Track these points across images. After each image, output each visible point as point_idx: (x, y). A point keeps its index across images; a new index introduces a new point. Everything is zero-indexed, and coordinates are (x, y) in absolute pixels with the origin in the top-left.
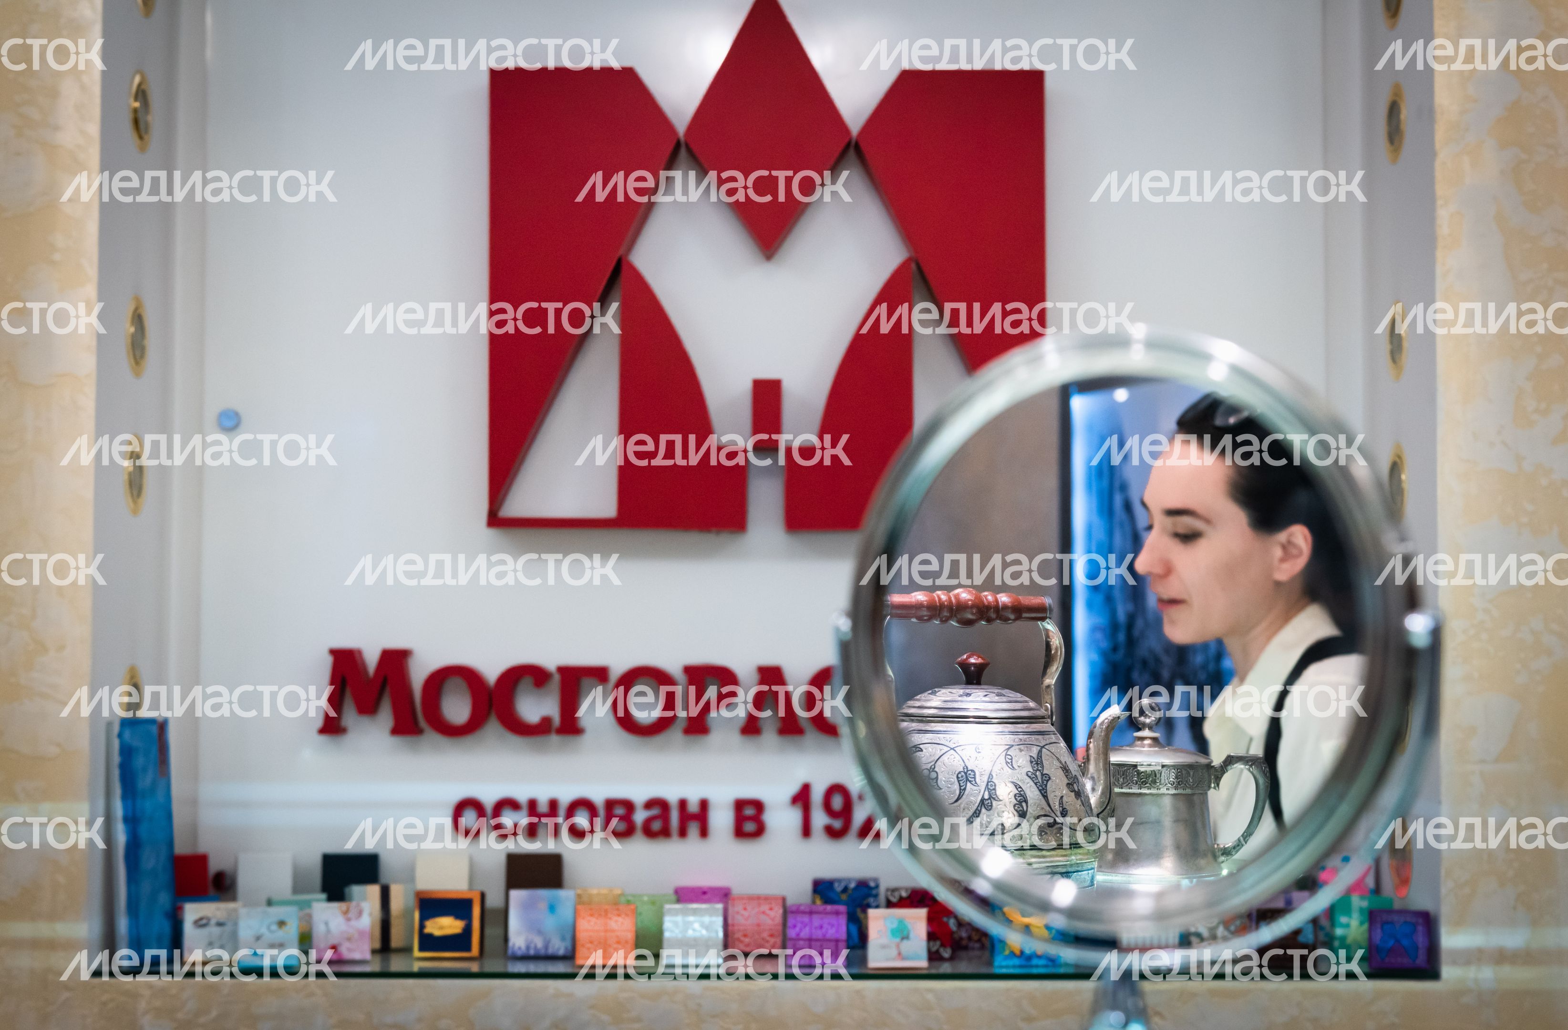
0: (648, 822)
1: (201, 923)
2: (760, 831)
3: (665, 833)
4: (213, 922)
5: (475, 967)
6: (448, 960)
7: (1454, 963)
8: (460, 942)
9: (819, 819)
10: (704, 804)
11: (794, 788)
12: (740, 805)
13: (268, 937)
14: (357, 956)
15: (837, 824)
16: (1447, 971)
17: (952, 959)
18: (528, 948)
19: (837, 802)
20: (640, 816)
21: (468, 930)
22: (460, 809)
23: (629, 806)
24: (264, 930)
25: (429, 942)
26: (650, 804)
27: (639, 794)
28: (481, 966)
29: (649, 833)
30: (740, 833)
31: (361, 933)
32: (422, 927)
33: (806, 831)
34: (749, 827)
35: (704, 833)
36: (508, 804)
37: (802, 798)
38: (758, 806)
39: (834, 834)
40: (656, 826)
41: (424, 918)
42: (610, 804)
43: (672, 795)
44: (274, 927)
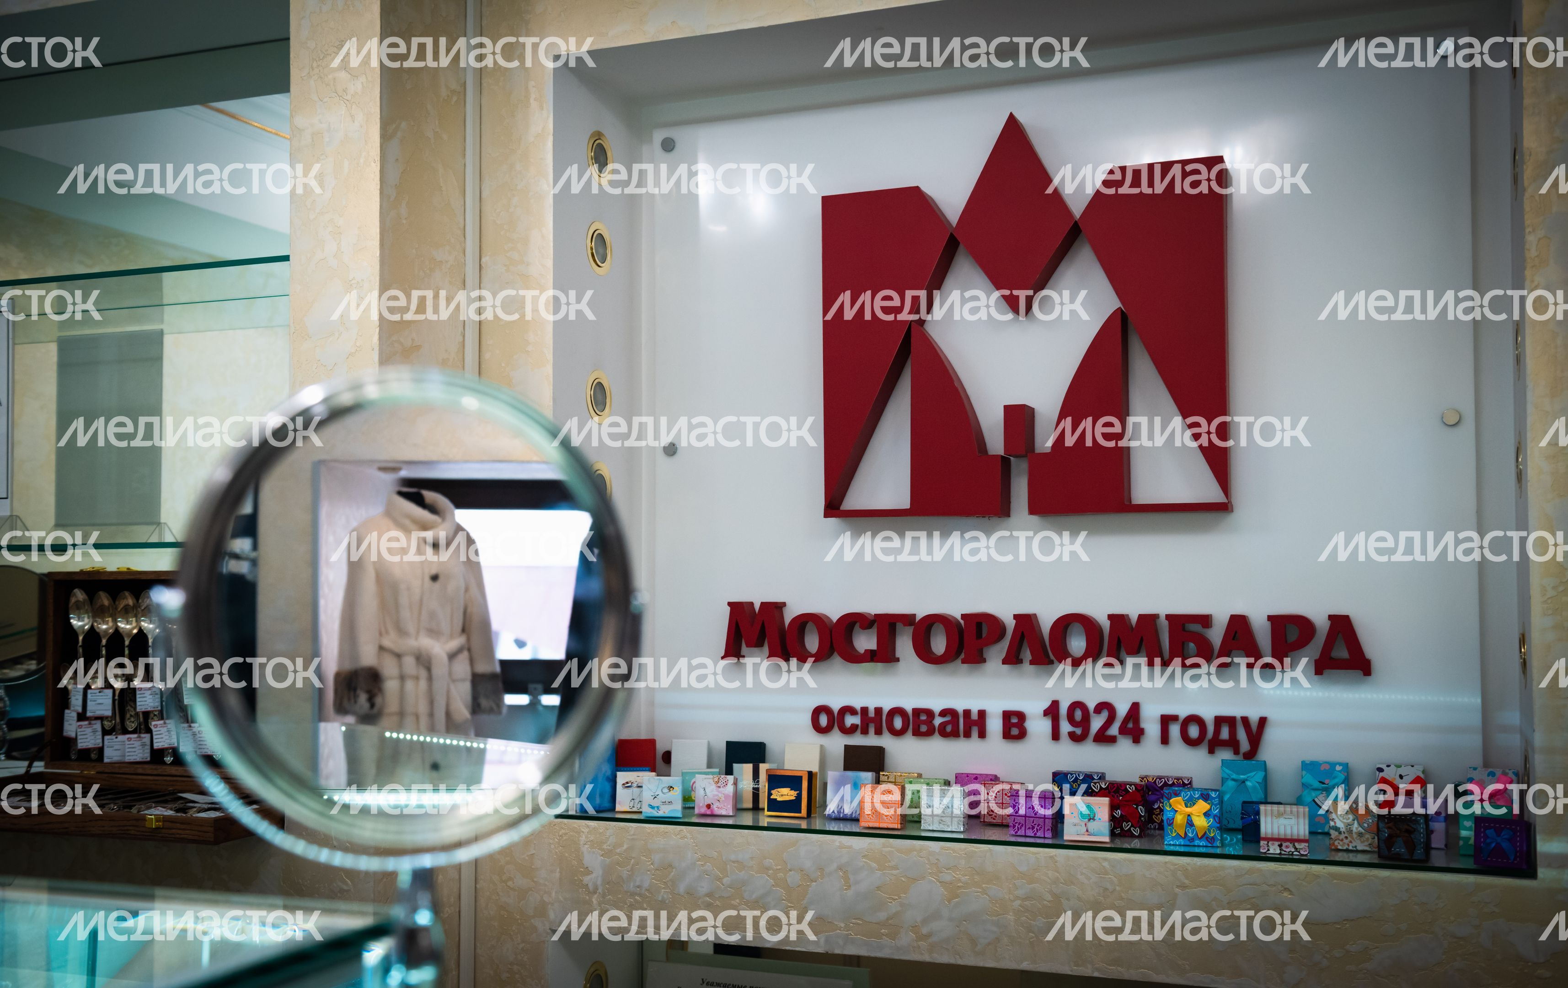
0: (943, 726)
1: (627, 785)
2: (1022, 735)
3: (955, 734)
4: (635, 785)
5: (804, 825)
6: (785, 819)
7: (1549, 866)
8: (792, 806)
9: (1065, 727)
10: (982, 714)
11: (1047, 704)
12: (1007, 715)
13: (662, 797)
14: (724, 813)
15: (1079, 731)
16: (1541, 872)
17: (1140, 836)
18: (839, 812)
19: (1078, 714)
20: (938, 721)
21: (799, 797)
22: (818, 711)
23: (929, 713)
24: (659, 792)
25: (774, 805)
26: (943, 713)
27: (937, 706)
28: (809, 824)
29: (944, 734)
30: (1007, 735)
31: (726, 796)
32: (770, 794)
33: (1056, 735)
34: (1015, 731)
35: (982, 735)
36: (848, 710)
37: (1052, 711)
38: (1021, 716)
39: (1075, 738)
40: (949, 728)
41: (770, 789)
42: (917, 712)
43: (960, 706)
44: (666, 790)
